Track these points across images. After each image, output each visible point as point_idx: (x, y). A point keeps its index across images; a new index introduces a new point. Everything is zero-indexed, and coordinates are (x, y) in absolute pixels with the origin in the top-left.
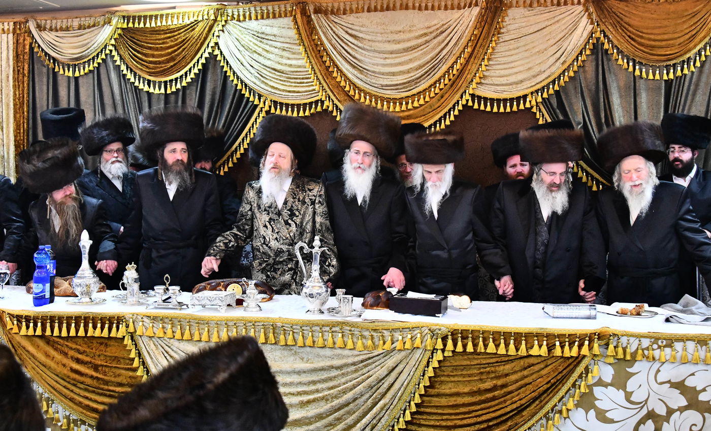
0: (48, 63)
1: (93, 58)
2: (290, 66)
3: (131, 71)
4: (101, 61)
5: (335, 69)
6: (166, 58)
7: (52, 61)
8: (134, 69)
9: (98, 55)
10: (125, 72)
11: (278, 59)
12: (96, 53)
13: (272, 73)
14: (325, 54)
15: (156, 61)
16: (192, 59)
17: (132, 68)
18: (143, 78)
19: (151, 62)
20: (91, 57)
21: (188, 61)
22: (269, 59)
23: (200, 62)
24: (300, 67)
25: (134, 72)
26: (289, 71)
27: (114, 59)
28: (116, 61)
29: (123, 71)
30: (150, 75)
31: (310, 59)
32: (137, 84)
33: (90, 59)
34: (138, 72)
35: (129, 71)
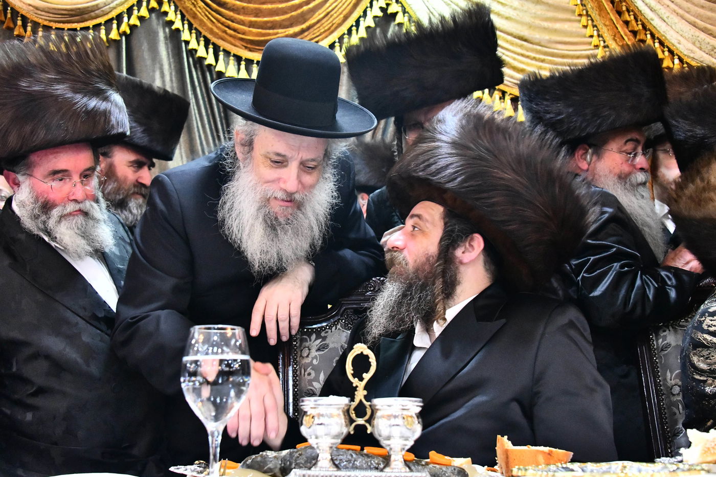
0: (12, 25)
1: (119, 18)
2: (556, 31)
3: (207, 42)
4: (138, 23)
5: (649, 36)
6: (288, 16)
7: (19, 23)
8: (213, 39)
9: (130, 11)
10: (193, 45)
11: (527, 19)
12: (127, 6)
13: (517, 45)
14: (624, 8)
15: (267, 22)
16: (346, 18)
17: (209, 36)
18: (235, 56)
19: (252, 25)
20: (114, 14)
21: (337, 21)
22: (507, 18)
23: (363, 24)
24: (571, 34)
25: (214, 44)
26: (550, 41)
27: (168, 19)
28: (171, 23)
29: (187, 43)
30: (250, 50)
31: (592, 20)
32: (220, 67)
33: (112, 19)
34: (223, 44)
35: (202, 43)
